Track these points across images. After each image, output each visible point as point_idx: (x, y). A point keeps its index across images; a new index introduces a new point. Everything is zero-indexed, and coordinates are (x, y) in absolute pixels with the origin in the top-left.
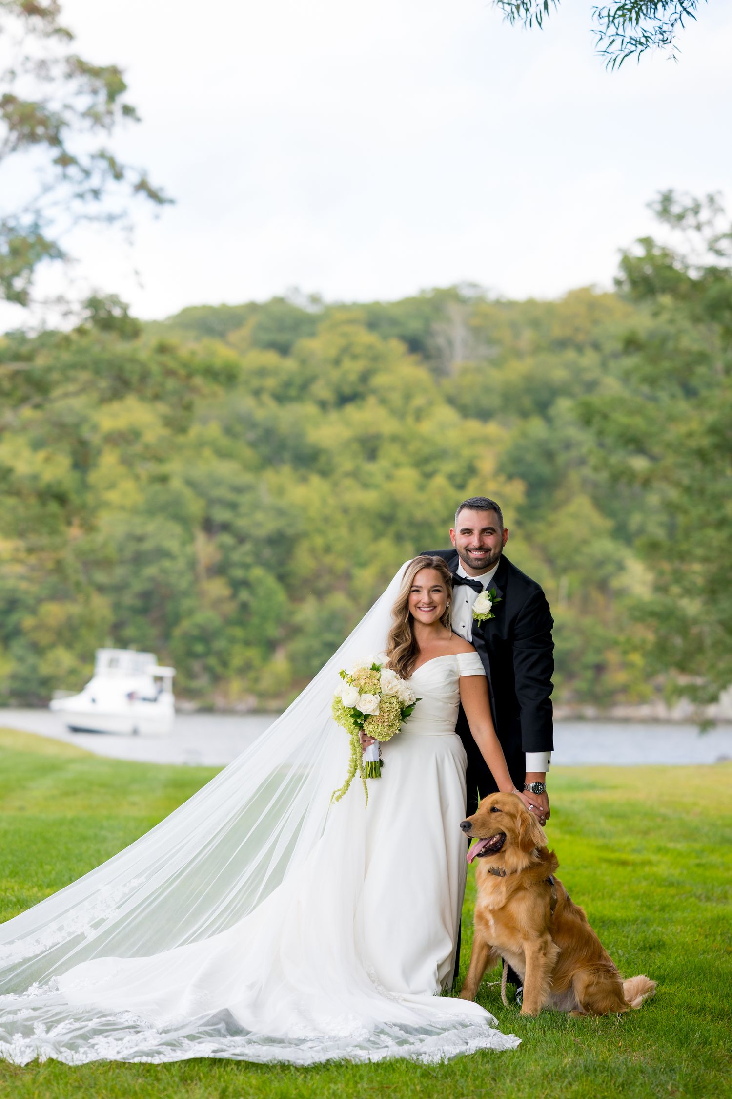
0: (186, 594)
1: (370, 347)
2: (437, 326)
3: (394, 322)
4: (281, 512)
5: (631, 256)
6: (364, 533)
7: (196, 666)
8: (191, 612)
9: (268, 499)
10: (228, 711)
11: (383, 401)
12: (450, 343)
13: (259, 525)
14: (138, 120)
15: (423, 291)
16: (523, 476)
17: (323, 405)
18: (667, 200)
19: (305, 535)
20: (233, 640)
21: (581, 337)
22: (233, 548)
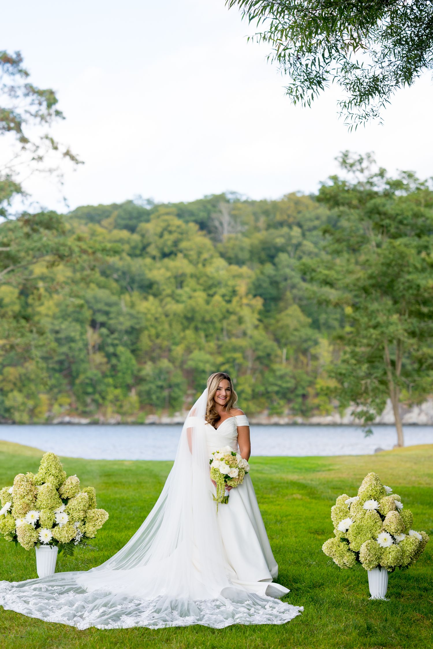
0: (83, 361)
1: (178, 227)
2: (214, 215)
3: (192, 214)
4: (132, 316)
5: (326, 185)
6: (177, 327)
7: (88, 400)
8: (85, 371)
9: (125, 309)
10: (105, 424)
11: (186, 256)
12: (221, 224)
13: (121, 324)
14: (64, 118)
15: (206, 196)
16: (261, 295)
17: (154, 258)
18: (346, 155)
19: (146, 328)
20: (108, 385)
21: (291, 220)
22: (108, 336)
